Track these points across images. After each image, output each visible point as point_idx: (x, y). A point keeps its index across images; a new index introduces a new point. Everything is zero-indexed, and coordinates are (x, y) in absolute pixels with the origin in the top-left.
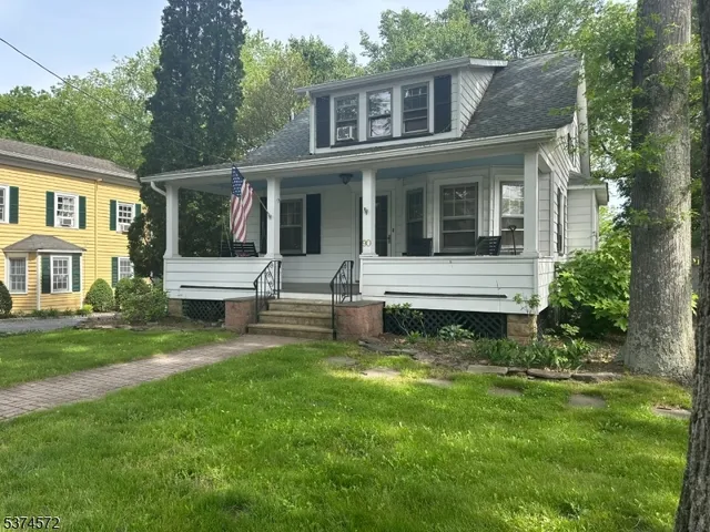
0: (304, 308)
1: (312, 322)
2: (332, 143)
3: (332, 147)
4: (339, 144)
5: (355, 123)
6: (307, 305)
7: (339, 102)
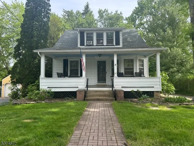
0: (99, 92)
1: (105, 96)
2: (85, 45)
3: (85, 46)
4: (87, 45)
5: (93, 40)
6: (100, 91)
7: (87, 34)
